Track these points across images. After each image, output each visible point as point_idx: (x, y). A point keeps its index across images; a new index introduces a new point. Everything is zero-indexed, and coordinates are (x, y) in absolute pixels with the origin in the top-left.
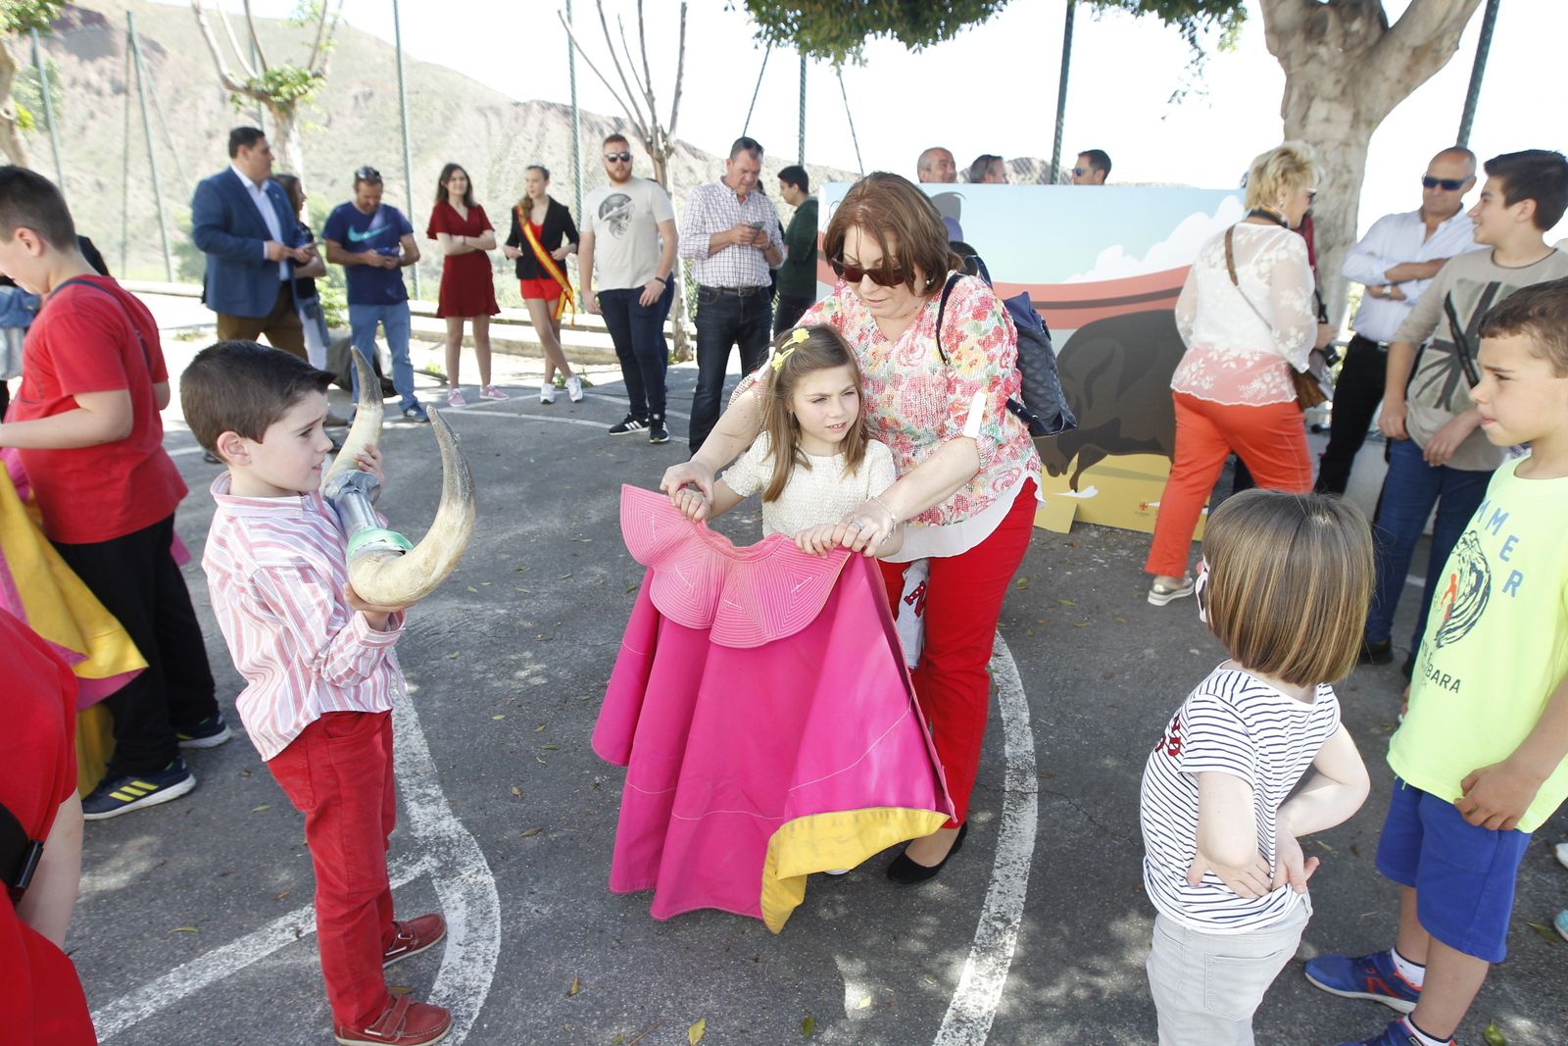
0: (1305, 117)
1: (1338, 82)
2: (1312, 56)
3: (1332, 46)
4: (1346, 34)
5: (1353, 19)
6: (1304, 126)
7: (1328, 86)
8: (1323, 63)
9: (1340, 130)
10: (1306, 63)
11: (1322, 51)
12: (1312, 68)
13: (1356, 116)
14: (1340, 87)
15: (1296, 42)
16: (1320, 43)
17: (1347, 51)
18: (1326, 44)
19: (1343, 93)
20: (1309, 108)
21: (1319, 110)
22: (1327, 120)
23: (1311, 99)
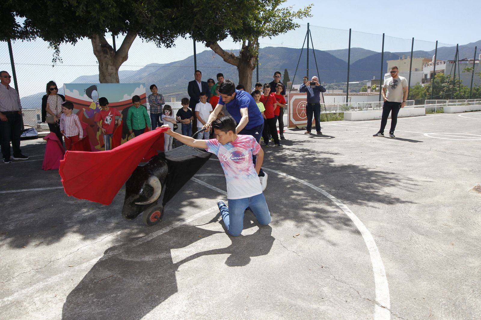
0: (107, 68)
1: (112, 62)
2: (106, 57)
3: (109, 55)
4: (111, 53)
5: (112, 51)
6: (107, 70)
7: (110, 62)
8: (108, 58)
9: (115, 72)
10: (105, 58)
11: (108, 56)
12: (106, 59)
13: (116, 68)
14: (112, 63)
15: (102, 54)
16: (107, 54)
17: (111, 56)
18: (108, 55)
19: (113, 64)
20: (108, 67)
21: (110, 67)
22: (112, 69)
23: (108, 65)
